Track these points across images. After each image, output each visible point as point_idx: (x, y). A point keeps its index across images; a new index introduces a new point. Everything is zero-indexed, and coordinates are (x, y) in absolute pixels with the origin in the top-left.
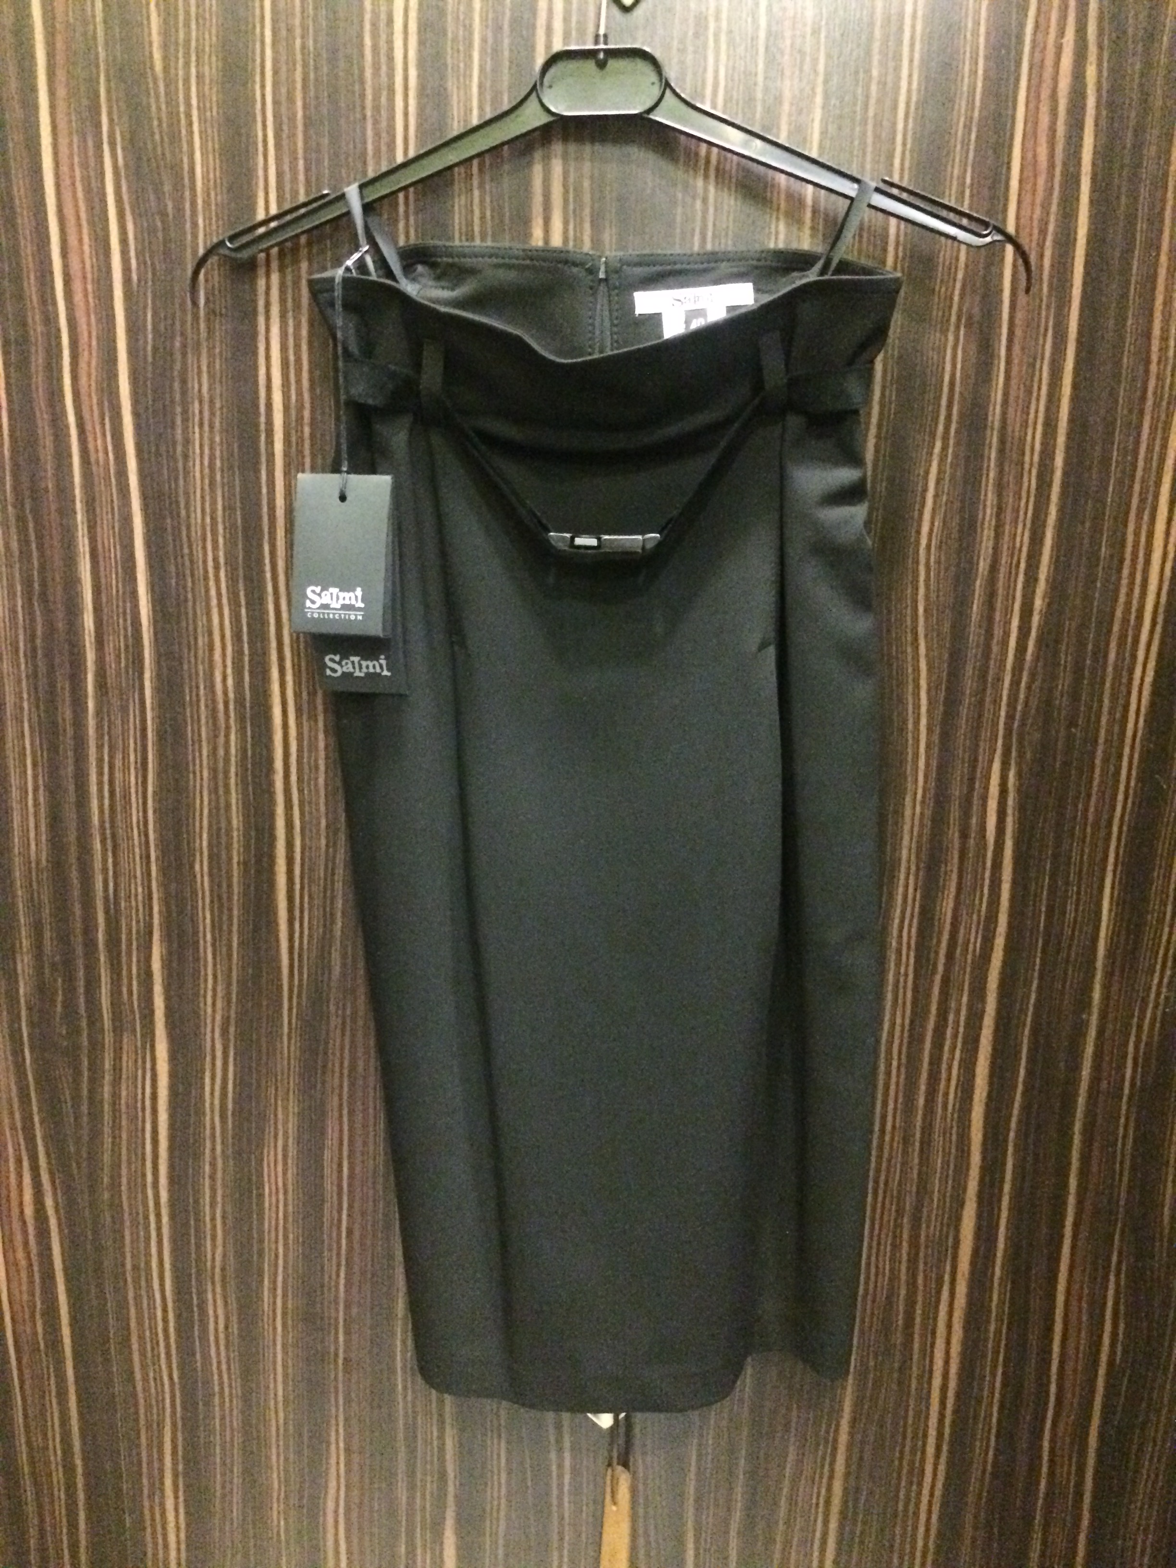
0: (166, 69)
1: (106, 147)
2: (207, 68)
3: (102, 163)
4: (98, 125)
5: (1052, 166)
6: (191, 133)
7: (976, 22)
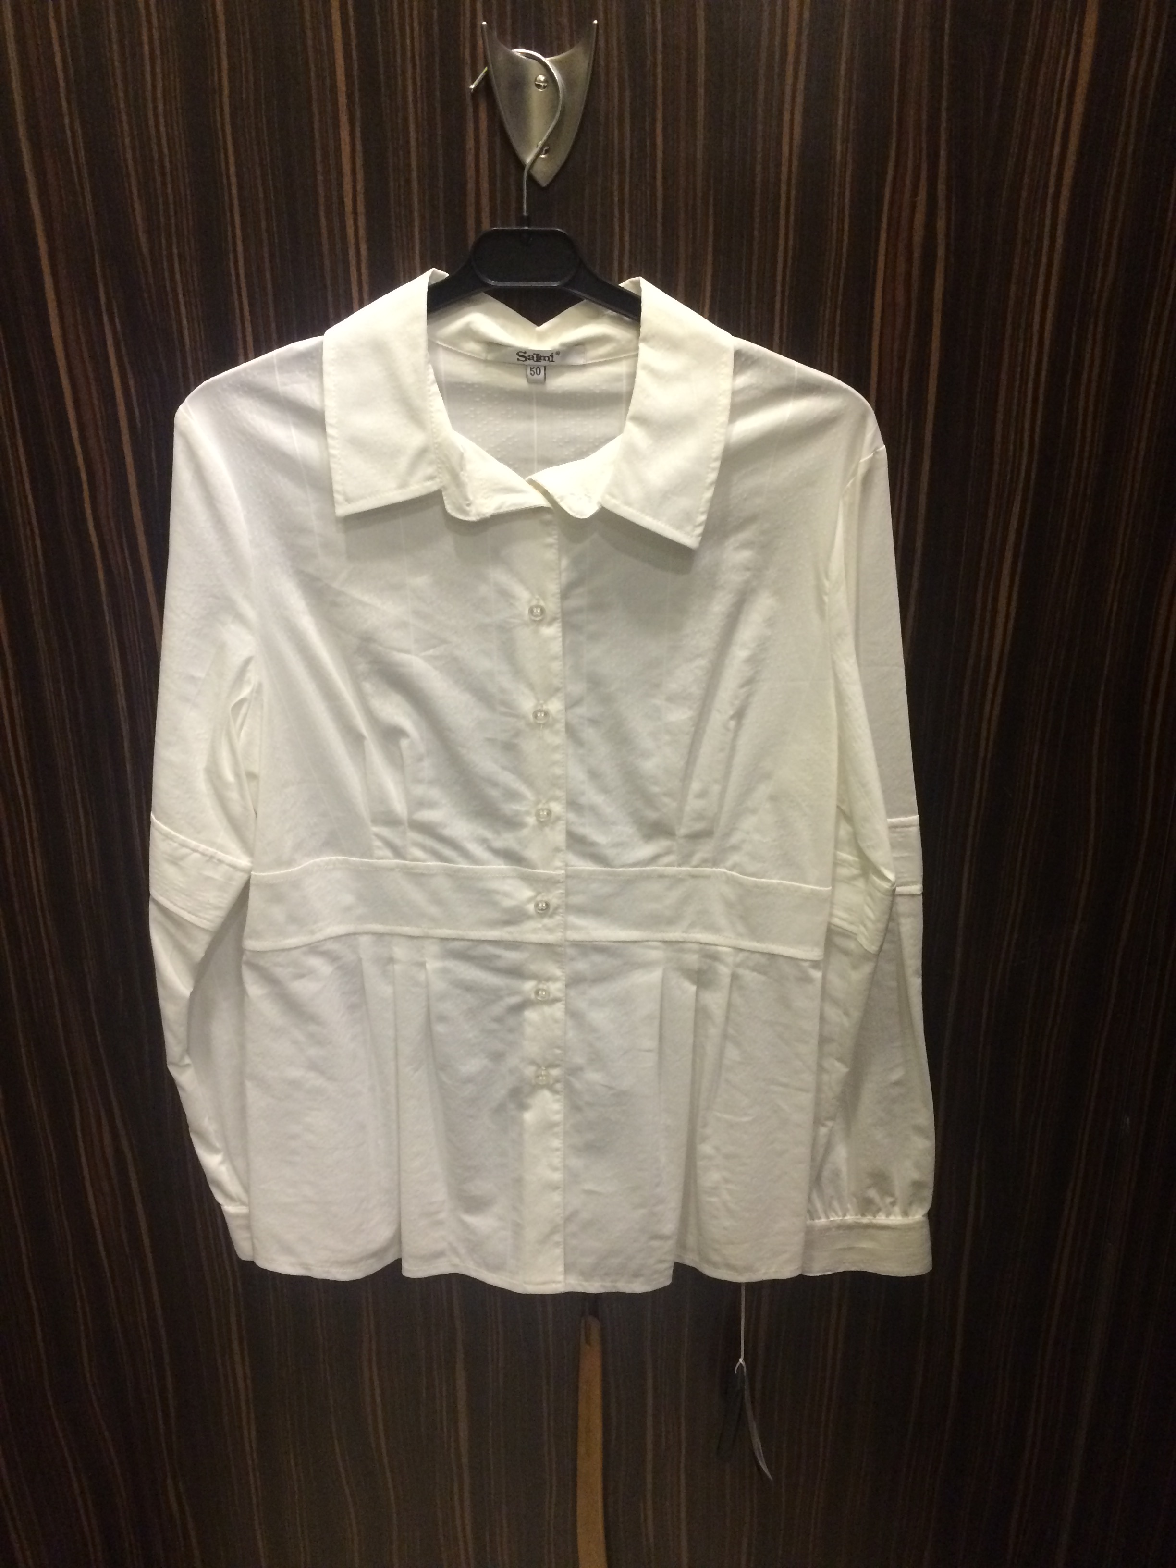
0: (152, 251)
1: (105, 318)
2: (187, 248)
3: (103, 331)
4: (97, 299)
5: (908, 305)
6: (177, 302)
7: (842, 187)
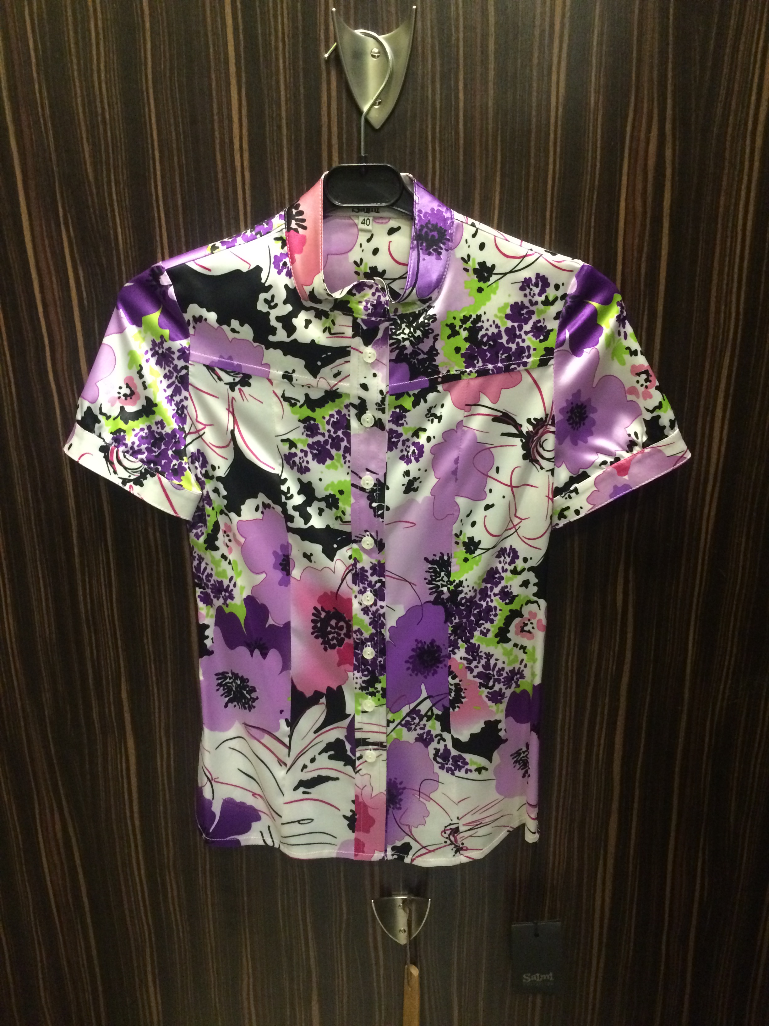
0: (96, 178)
1: (63, 227)
2: (121, 176)
3: (61, 236)
4: (57, 213)
5: (645, 213)
6: (114, 216)
7: (595, 127)
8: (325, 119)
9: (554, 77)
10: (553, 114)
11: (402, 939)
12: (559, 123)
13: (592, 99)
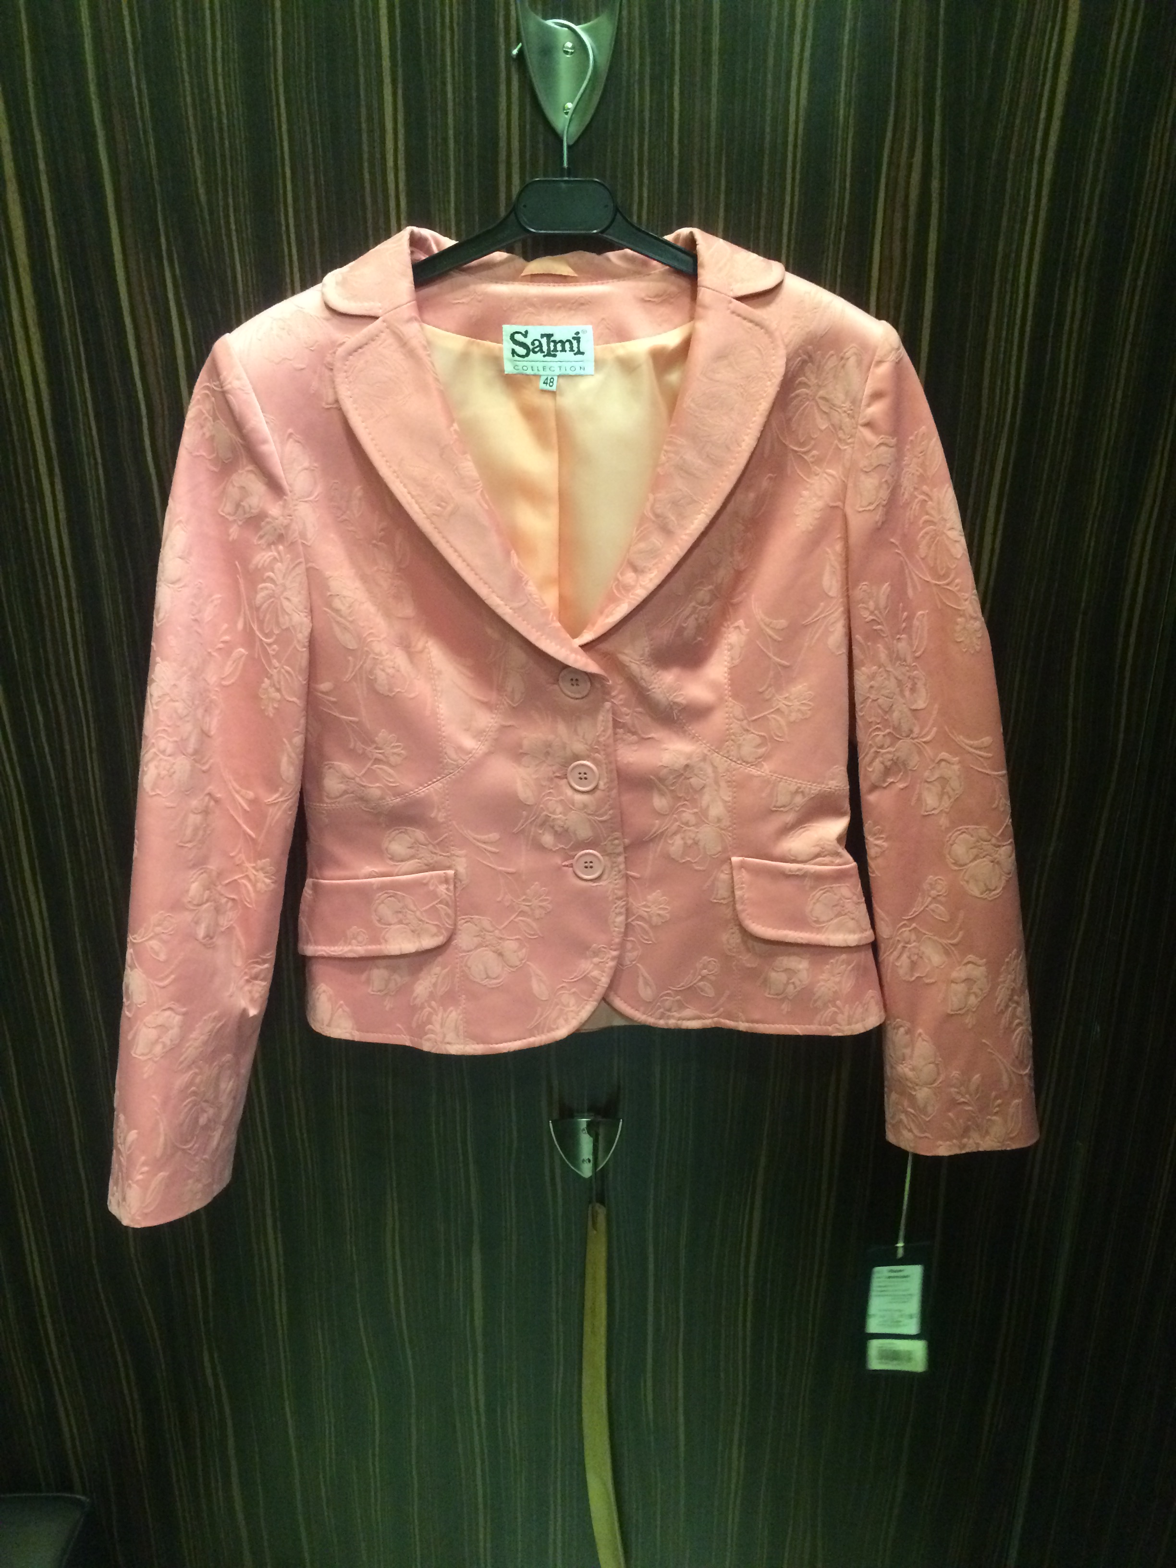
0: (209, 202)
1: (166, 263)
2: (241, 200)
3: (164, 276)
4: (159, 245)
5: (904, 258)
6: (231, 249)
7: (844, 149)
8: (503, 132)
9: (794, 83)
10: (791, 130)
11: (587, 1171)
12: (800, 142)
13: (842, 112)
